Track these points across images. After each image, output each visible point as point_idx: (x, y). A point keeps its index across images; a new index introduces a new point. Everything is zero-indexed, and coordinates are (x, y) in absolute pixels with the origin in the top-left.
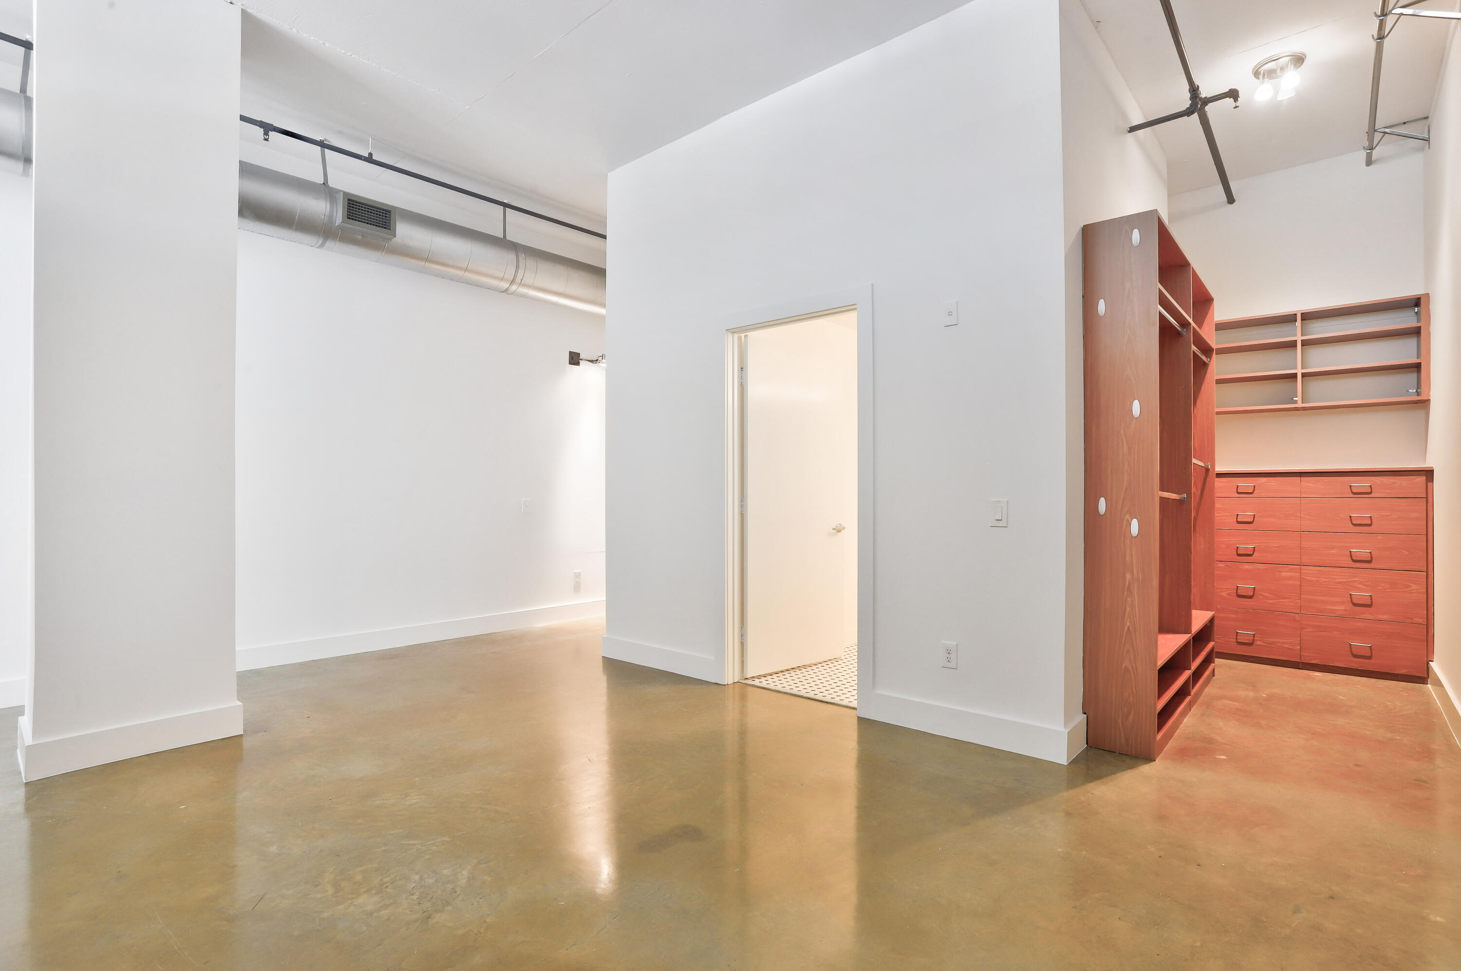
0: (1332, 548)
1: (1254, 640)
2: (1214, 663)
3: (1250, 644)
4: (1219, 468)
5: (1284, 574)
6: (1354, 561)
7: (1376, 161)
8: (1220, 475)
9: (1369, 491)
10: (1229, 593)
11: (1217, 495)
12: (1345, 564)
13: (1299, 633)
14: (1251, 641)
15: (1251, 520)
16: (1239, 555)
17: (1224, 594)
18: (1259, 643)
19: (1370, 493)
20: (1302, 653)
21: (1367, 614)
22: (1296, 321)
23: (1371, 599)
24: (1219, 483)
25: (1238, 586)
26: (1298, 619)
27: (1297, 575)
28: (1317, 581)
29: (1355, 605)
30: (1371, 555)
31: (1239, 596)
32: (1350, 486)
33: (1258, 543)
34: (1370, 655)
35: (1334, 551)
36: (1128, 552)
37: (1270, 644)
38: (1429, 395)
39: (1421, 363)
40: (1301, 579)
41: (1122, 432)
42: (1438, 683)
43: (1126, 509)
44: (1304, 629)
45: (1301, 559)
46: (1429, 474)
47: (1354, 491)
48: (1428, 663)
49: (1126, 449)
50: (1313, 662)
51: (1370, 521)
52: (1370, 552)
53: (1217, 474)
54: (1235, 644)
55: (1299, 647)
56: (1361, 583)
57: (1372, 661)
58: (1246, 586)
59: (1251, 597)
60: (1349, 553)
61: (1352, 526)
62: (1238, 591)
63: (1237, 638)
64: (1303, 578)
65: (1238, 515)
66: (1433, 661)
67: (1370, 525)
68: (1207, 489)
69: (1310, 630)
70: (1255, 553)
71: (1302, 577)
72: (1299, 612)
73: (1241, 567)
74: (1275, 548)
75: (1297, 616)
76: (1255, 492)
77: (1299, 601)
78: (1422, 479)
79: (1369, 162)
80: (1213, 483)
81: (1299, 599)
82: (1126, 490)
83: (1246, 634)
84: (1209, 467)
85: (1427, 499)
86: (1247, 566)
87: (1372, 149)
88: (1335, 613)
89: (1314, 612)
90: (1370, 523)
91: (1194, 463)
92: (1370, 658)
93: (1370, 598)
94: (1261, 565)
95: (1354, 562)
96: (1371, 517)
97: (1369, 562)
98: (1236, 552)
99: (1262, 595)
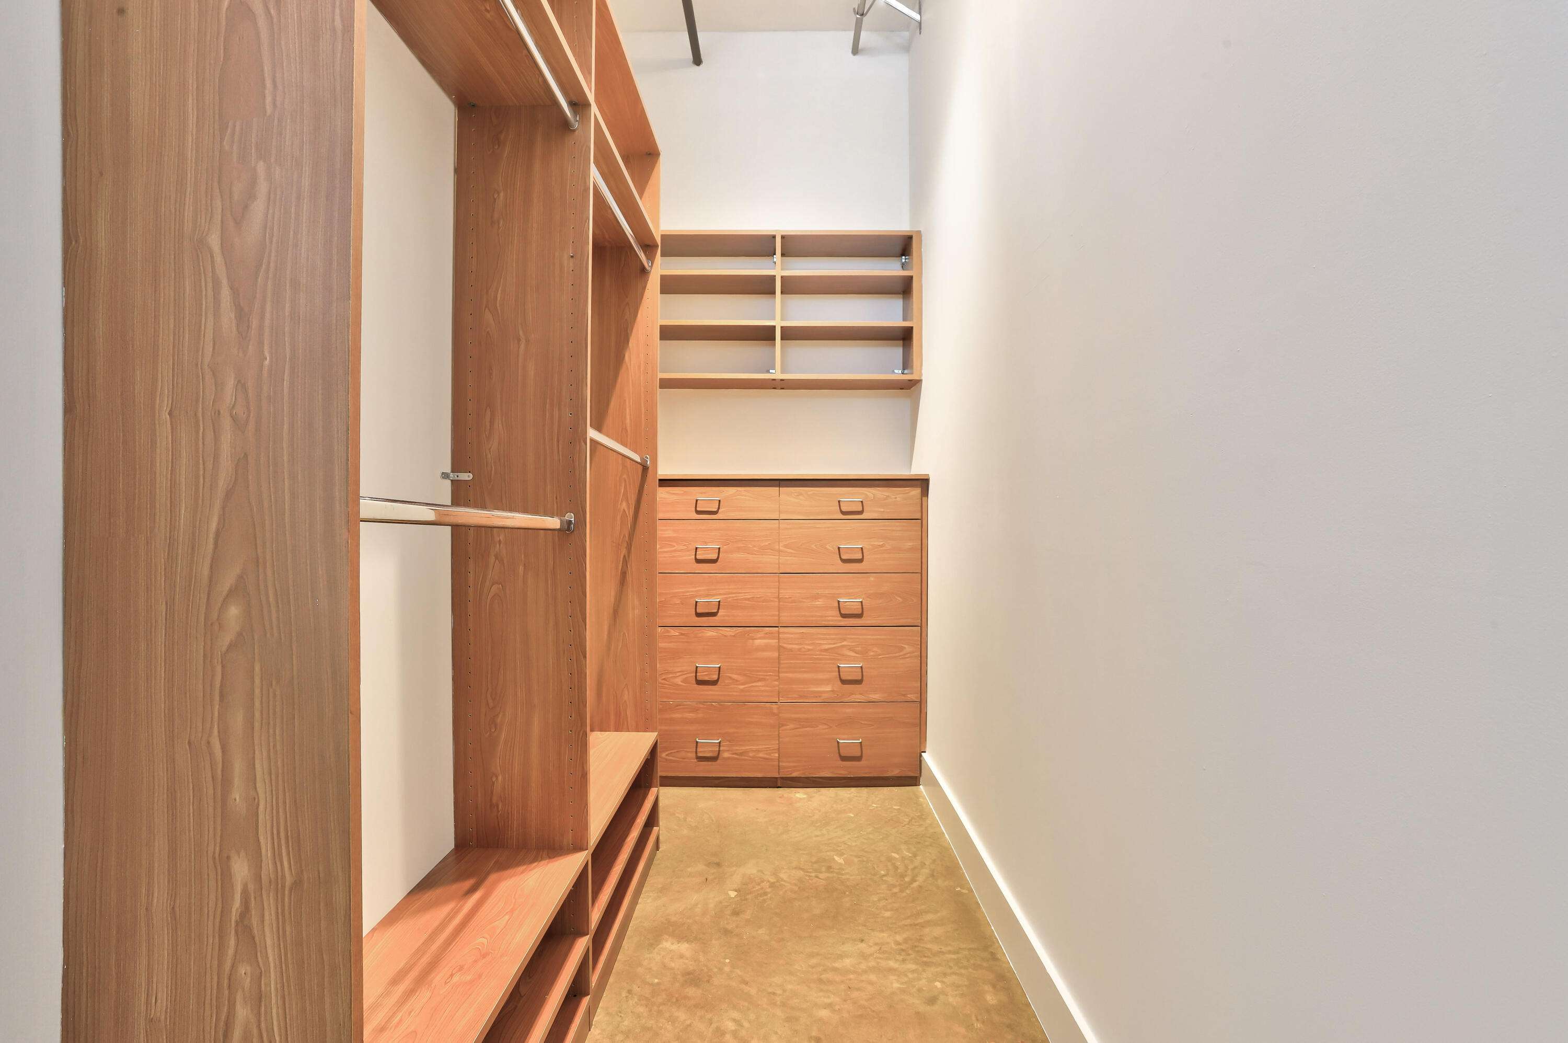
0: (816, 597)
1: (719, 751)
2: (658, 826)
3: (714, 759)
4: (665, 470)
5: (757, 642)
6: (844, 616)
7: (863, 50)
8: (665, 482)
9: (860, 509)
10: (686, 678)
11: (660, 515)
12: (832, 621)
13: (777, 733)
14: (715, 754)
15: (714, 556)
16: (699, 615)
17: (678, 681)
18: (726, 755)
19: (861, 512)
20: (780, 764)
21: (857, 694)
22: (775, 254)
23: (862, 672)
24: (664, 494)
25: (697, 667)
26: (775, 711)
27: (774, 642)
28: (799, 650)
29: (844, 682)
30: (862, 605)
31: (700, 682)
32: (839, 502)
33: (724, 594)
34: (859, 754)
35: (819, 603)
36: (238, 766)
37: (741, 754)
38: (921, 375)
39: (912, 328)
40: (780, 648)
41: (214, 241)
42: (934, 783)
43: (228, 581)
44: (783, 725)
45: (779, 617)
46: (923, 483)
47: (844, 509)
48: (921, 756)
49: (228, 316)
50: (794, 775)
51: (861, 555)
52: (861, 602)
53: (660, 480)
54: (696, 760)
55: (777, 755)
56: (851, 649)
57: (863, 763)
58: (708, 665)
59: (714, 683)
60: (836, 604)
61: (840, 562)
62: (698, 674)
63: (696, 752)
64: (782, 647)
65: (696, 548)
66: (925, 752)
67: (860, 561)
68: (644, 505)
69: (791, 726)
70: (720, 611)
71: (780, 644)
72: (776, 700)
73: (700, 635)
74: (747, 602)
75: (774, 706)
76: (720, 511)
77: (777, 683)
78: (916, 492)
79: (855, 50)
80: (655, 494)
81: (776, 680)
82: (228, 495)
83: (709, 744)
84: (648, 463)
85: (920, 520)
86: (710, 633)
87: (862, 15)
88: (820, 697)
89: (795, 698)
90: (861, 558)
91: (592, 440)
92: (859, 759)
93: (860, 670)
94: (728, 629)
95: (842, 617)
96: (862, 548)
97: (859, 616)
98: (694, 610)
99: (730, 677)
